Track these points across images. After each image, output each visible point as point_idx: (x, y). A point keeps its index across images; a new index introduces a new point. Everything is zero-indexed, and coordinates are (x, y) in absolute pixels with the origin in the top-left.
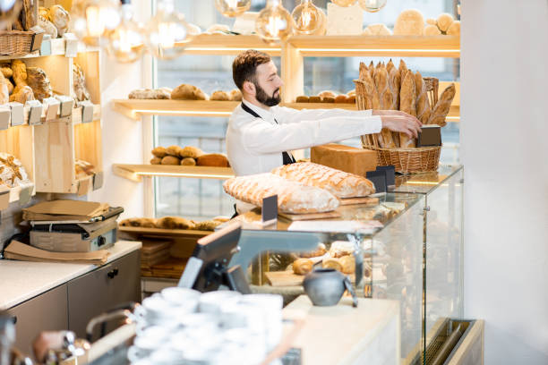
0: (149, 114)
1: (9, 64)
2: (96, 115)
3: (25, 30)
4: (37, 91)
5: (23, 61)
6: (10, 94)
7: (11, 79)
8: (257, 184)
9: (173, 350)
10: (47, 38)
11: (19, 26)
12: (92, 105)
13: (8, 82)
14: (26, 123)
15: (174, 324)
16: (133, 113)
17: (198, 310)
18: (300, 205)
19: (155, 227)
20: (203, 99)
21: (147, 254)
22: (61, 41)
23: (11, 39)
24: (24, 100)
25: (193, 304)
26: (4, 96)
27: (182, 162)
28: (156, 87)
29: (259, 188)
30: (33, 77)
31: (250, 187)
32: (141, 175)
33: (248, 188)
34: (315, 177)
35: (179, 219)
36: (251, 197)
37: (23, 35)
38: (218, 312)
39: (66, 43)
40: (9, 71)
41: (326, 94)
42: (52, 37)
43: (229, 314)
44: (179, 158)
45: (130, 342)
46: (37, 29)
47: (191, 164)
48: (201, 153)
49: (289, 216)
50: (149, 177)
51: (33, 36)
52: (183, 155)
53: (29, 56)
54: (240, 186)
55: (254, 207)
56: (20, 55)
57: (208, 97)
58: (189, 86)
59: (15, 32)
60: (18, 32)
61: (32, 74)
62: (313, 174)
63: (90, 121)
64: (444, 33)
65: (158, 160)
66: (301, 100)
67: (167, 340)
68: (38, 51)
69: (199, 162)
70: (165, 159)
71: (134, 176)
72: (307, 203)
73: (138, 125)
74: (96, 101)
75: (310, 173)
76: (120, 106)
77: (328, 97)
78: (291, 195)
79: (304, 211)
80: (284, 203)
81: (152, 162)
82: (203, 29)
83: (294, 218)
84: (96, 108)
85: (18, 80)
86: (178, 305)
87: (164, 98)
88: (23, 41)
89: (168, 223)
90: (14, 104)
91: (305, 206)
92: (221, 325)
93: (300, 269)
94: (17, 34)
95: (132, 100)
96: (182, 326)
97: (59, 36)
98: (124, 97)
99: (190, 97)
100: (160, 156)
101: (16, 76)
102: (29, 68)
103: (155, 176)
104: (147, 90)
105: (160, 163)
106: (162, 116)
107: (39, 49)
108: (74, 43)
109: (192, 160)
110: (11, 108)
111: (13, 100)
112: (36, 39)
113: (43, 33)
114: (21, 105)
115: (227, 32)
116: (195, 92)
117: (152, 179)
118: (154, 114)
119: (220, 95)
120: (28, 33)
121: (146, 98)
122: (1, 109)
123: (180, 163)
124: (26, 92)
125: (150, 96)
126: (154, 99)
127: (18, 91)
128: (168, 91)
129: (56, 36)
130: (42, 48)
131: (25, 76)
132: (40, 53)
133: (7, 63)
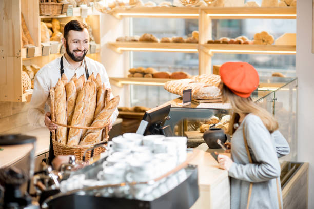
0: (128, 50)
2: (98, 50)
3: (58, 2)
5: (59, 19)
6: (51, 37)
7: (51, 29)
8: (181, 84)
9: (126, 163)
10: (70, 7)
11: (55, 0)
12: (96, 44)
13: (50, 31)
14: (59, 52)
15: (129, 150)
16: (119, 49)
17: (142, 144)
18: (204, 95)
19: (130, 111)
20: (156, 42)
21: (125, 126)
22: (78, 8)
23: (50, 7)
24: (59, 40)
25: (139, 141)
26: (47, 38)
27: (145, 76)
28: (131, 35)
29: (182, 86)
32: (123, 84)
33: (176, 87)
34: (214, 81)
35: (143, 107)
36: (178, 91)
37: (57, 5)
38: (152, 145)
39: (81, 10)
40: (50, 25)
41: (224, 40)
42: (74, 7)
43: (157, 145)
44: (144, 74)
45: (105, 159)
46: (65, 1)
47: (149, 77)
48: (155, 71)
49: (197, 101)
50: (127, 85)
51: (63, 5)
52: (146, 72)
53: (61, 16)
54: (172, 86)
55: (180, 96)
56: (55, 15)
57: (159, 40)
58: (149, 35)
59: (53, 3)
60: (55, 3)
61: (62, 27)
62: (213, 80)
63: (94, 53)
64: (288, 6)
65: (132, 75)
66: (210, 42)
67: (124, 158)
68: (65, 14)
69: (154, 76)
70: (136, 74)
71: (119, 84)
72: (208, 93)
74: (98, 42)
75: (211, 79)
76: (112, 46)
77: (225, 41)
78: (199, 89)
79: (206, 98)
80: (195, 93)
81: (129, 76)
82: (157, 4)
83: (200, 102)
84: (98, 46)
85: (55, 30)
86: (131, 141)
87: (135, 41)
88: (57, 8)
89: (137, 109)
90: (53, 42)
91: (206, 95)
92: (153, 152)
93: (204, 129)
94: (53, 4)
95: (118, 42)
96: (132, 152)
97: (78, 6)
98: (113, 41)
99: (148, 40)
100: (133, 73)
101: (54, 28)
102: (61, 23)
103: (131, 84)
104: (126, 37)
105: (133, 77)
106: (135, 52)
107: (66, 12)
108: (86, 10)
109: (150, 75)
110: (51, 44)
111: (52, 40)
112: (64, 7)
113: (68, 4)
114: (58, 42)
115: (170, 6)
116: (152, 38)
117: (129, 86)
118: (130, 51)
119: (166, 39)
120: (60, 3)
121: (125, 41)
122: (45, 44)
123: (143, 77)
124: (59, 36)
125: (128, 40)
126: (130, 41)
127: (55, 35)
128: (137, 38)
129: (76, 6)
130: (68, 12)
131: (59, 27)
132: (67, 14)
133: (49, 21)
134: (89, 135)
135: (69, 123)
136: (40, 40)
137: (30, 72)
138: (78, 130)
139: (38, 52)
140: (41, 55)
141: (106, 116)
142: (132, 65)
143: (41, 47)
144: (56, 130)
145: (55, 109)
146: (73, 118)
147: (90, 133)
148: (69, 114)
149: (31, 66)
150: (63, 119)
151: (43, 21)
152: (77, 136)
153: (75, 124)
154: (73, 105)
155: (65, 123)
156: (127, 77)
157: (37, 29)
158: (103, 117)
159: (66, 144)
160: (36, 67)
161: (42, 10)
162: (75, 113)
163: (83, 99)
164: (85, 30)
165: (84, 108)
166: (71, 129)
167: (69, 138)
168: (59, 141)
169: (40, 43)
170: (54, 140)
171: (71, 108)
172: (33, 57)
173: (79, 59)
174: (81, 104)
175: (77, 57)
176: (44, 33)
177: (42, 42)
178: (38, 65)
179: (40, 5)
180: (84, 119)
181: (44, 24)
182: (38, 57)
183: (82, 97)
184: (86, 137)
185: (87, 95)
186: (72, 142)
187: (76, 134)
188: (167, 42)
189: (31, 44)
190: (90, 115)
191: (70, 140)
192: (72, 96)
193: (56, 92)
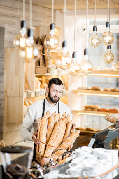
0: (83, 95)
1: (40, 77)
2: (67, 94)
3: (46, 66)
5: (45, 76)
6: (41, 86)
7: (41, 81)
8: (115, 117)
9: (83, 164)
10: (52, 69)
11: (44, 65)
14: (45, 95)
15: (85, 157)
16: (79, 94)
17: (92, 153)
19: (84, 130)
20: (100, 90)
21: (81, 139)
23: (41, 69)
25: (90, 151)
26: (38, 86)
27: (93, 110)
28: (86, 86)
30: (48, 81)
32: (80, 114)
33: (112, 118)
36: (113, 121)
37: (45, 68)
38: (98, 154)
39: (58, 71)
40: (40, 79)
42: (54, 69)
43: (101, 154)
44: (93, 109)
45: (70, 162)
46: (49, 66)
47: (96, 111)
48: (99, 107)
50: (83, 115)
52: (94, 108)
53: (47, 74)
54: (110, 118)
55: (114, 124)
57: (102, 90)
58: (96, 86)
63: (65, 96)
65: (86, 109)
67: (82, 162)
69: (99, 110)
70: (88, 109)
71: (78, 114)
73: (80, 98)
74: (67, 89)
76: (75, 92)
81: (84, 110)
82: (102, 69)
84: (67, 92)
85: (43, 82)
86: (86, 151)
87: (88, 89)
88: (45, 70)
89: (88, 129)
92: (99, 158)
94: (43, 68)
95: (79, 90)
96: (86, 158)
97: (57, 69)
98: (76, 89)
99: (96, 90)
100: (87, 108)
102: (47, 78)
103: (85, 115)
104: (83, 87)
105: (86, 110)
106: (87, 95)
107: (50, 72)
108: (61, 71)
109: (96, 110)
110: (40, 90)
111: (41, 88)
112: (49, 69)
113: (51, 68)
114: (44, 89)
115: (109, 70)
116: (98, 88)
117: (84, 116)
118: (85, 95)
119: (106, 89)
120: (46, 67)
122: (37, 90)
123: (92, 110)
124: (45, 85)
125: (84, 89)
126: (85, 90)
128: (90, 88)
130: (51, 72)
131: (45, 81)
132: (50, 74)
134: (58, 151)
135: (47, 142)
137: (28, 106)
138: (52, 147)
139: (33, 95)
141: (70, 141)
142: (86, 104)
143: (35, 92)
144: (39, 144)
145: (40, 131)
146: (50, 139)
147: (59, 150)
148: (48, 136)
149: (29, 102)
150: (43, 139)
151: (37, 76)
152: (51, 150)
153: (51, 143)
154: (51, 131)
155: (45, 142)
156: (83, 110)
157: (33, 82)
158: (68, 142)
159: (44, 154)
160: (31, 102)
161: (36, 70)
162: (52, 136)
163: (58, 129)
165: (58, 134)
166: (48, 146)
167: (46, 150)
168: (40, 151)
170: (37, 150)
171: (49, 133)
172: (30, 97)
173: (56, 101)
174: (56, 131)
176: (37, 84)
177: (35, 89)
178: (33, 102)
179: (35, 68)
180: (57, 140)
181: (37, 79)
182: (33, 98)
183: (58, 127)
184: (57, 152)
185: (61, 126)
187: (51, 149)
188: (107, 91)
189: (29, 90)
190: (61, 140)
191: (47, 152)
192: (52, 125)
193: (42, 121)
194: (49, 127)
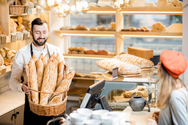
0: (67, 36)
3: (22, 5)
4: (27, 28)
5: (22, 16)
6: (17, 28)
7: (17, 23)
10: (30, 8)
11: (20, 4)
13: (16, 24)
14: (22, 39)
16: (62, 34)
18: (127, 71)
20: (86, 30)
22: (35, 9)
23: (17, 8)
24: (22, 31)
26: (14, 29)
27: (80, 53)
28: (69, 25)
30: (25, 22)
31: (107, 64)
34: (131, 60)
36: (108, 68)
37: (21, 7)
39: (37, 9)
40: (16, 20)
41: (131, 28)
44: (79, 51)
46: (27, 4)
48: (86, 50)
50: (67, 58)
51: (25, 7)
52: (80, 50)
53: (24, 14)
56: (20, 14)
57: (88, 29)
58: (82, 26)
59: (18, 6)
60: (19, 6)
61: (25, 21)
64: (175, 6)
65: (70, 52)
66: (123, 30)
68: (27, 13)
69: (85, 53)
73: (63, 40)
75: (129, 59)
76: (57, 33)
77: (133, 29)
78: (123, 67)
79: (128, 74)
81: (69, 53)
85: (19, 23)
87: (72, 29)
88: (22, 9)
90: (18, 32)
91: (129, 72)
93: (127, 96)
94: (19, 7)
95: (61, 31)
97: (35, 7)
98: (58, 29)
99: (81, 29)
100: (72, 51)
102: (24, 19)
103: (69, 58)
104: (67, 27)
105: (71, 53)
106: (72, 36)
107: (27, 12)
108: (40, 10)
109: (83, 52)
110: (17, 34)
111: (18, 31)
112: (26, 9)
113: (28, 6)
114: (21, 32)
115: (96, 6)
116: (84, 28)
118: (69, 36)
119: (93, 28)
120: (23, 6)
121: (66, 30)
122: (13, 34)
123: (78, 53)
124: (22, 28)
125: (68, 29)
126: (69, 30)
127: (19, 27)
128: (74, 27)
129: (33, 7)
130: (28, 11)
131: (22, 22)
132: (28, 13)
133: (16, 17)
134: (55, 97)
135: (40, 89)
136: (10, 31)
137: (3, 52)
138: (46, 94)
139: (8, 40)
140: (10, 42)
141: (66, 84)
142: (70, 46)
143: (10, 36)
145: (29, 79)
146: (43, 85)
147: (55, 96)
148: (40, 82)
149: (4, 49)
150: (35, 86)
151: (11, 17)
152: (46, 98)
153: (44, 89)
154: (42, 76)
155: (37, 90)
156: (67, 53)
157: (8, 24)
158: (65, 85)
159: (39, 103)
160: (7, 49)
161: (11, 10)
162: (43, 82)
163: (49, 72)
164: (45, 24)
165: (50, 78)
166: (41, 93)
167: (41, 99)
168: (33, 101)
169: (10, 33)
170: (30, 100)
171: (40, 78)
172: (5, 43)
174: (47, 75)
175: (40, 43)
176: (12, 26)
177: (11, 32)
178: (8, 47)
179: (9, 7)
180: (50, 85)
181: (12, 20)
182: (8, 43)
183: (48, 70)
184: (53, 98)
185: (51, 69)
186: (43, 102)
187: (46, 97)
188: (94, 30)
189: (4, 34)
190: (54, 84)
191: (42, 100)
192: (41, 70)
193: (29, 67)
194: (38, 72)
